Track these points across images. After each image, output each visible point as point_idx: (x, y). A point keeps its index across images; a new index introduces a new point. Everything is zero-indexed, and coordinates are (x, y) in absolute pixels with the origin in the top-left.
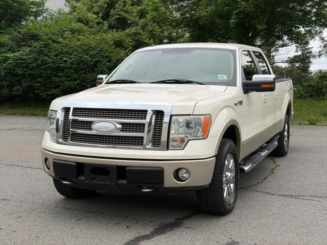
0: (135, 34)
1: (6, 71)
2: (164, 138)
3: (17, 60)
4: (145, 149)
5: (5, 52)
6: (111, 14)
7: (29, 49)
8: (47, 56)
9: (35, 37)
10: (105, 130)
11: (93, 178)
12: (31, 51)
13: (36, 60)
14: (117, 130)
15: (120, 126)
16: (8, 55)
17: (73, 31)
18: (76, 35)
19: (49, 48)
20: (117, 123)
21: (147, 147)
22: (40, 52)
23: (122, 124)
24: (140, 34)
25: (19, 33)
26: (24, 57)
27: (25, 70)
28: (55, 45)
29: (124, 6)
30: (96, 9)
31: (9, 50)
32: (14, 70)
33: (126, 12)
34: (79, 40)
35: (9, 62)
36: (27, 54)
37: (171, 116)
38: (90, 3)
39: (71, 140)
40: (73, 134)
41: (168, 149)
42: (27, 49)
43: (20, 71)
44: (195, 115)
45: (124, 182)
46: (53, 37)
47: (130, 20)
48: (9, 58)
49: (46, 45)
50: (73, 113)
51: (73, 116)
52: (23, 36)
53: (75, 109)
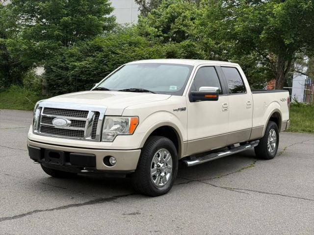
0: (189, 46)
1: (73, 77)
2: (98, 132)
3: (82, 68)
4: (85, 140)
5: (74, 62)
6: (171, 27)
7: (92, 59)
8: (106, 65)
9: (99, 49)
10: (60, 124)
11: (50, 160)
12: (94, 60)
13: (97, 68)
14: (67, 125)
15: (70, 122)
16: (76, 64)
17: (130, 44)
18: (133, 47)
19: (109, 59)
20: (69, 120)
21: (86, 138)
22: (101, 62)
23: (72, 121)
24: (194, 46)
25: (88, 45)
26: (88, 66)
27: (88, 76)
28: (113, 56)
29: (183, 20)
30: (157, 24)
31: (77, 60)
32: (79, 77)
33: (185, 26)
34: (134, 51)
35: (76, 69)
36: (90, 63)
37: (105, 116)
38: (154, 18)
39: (41, 131)
40: (42, 127)
41: (101, 141)
42: (91, 59)
43: (83, 77)
44: (123, 116)
45: (69, 164)
46: (113, 49)
47: (188, 33)
48: (76, 66)
49: (106, 56)
50: (44, 111)
51: (43, 113)
52: (90, 48)
53: (46, 108)
